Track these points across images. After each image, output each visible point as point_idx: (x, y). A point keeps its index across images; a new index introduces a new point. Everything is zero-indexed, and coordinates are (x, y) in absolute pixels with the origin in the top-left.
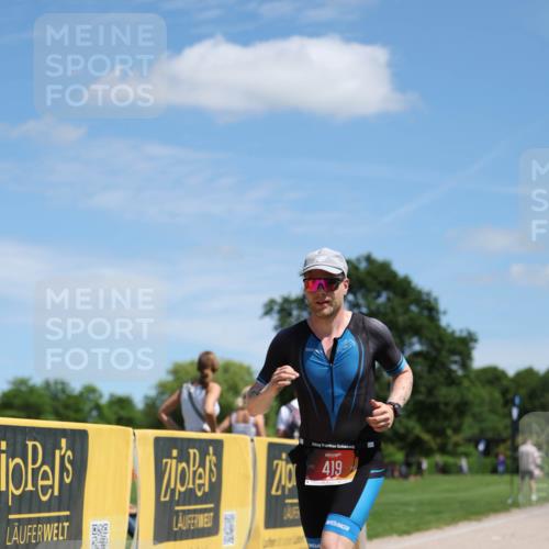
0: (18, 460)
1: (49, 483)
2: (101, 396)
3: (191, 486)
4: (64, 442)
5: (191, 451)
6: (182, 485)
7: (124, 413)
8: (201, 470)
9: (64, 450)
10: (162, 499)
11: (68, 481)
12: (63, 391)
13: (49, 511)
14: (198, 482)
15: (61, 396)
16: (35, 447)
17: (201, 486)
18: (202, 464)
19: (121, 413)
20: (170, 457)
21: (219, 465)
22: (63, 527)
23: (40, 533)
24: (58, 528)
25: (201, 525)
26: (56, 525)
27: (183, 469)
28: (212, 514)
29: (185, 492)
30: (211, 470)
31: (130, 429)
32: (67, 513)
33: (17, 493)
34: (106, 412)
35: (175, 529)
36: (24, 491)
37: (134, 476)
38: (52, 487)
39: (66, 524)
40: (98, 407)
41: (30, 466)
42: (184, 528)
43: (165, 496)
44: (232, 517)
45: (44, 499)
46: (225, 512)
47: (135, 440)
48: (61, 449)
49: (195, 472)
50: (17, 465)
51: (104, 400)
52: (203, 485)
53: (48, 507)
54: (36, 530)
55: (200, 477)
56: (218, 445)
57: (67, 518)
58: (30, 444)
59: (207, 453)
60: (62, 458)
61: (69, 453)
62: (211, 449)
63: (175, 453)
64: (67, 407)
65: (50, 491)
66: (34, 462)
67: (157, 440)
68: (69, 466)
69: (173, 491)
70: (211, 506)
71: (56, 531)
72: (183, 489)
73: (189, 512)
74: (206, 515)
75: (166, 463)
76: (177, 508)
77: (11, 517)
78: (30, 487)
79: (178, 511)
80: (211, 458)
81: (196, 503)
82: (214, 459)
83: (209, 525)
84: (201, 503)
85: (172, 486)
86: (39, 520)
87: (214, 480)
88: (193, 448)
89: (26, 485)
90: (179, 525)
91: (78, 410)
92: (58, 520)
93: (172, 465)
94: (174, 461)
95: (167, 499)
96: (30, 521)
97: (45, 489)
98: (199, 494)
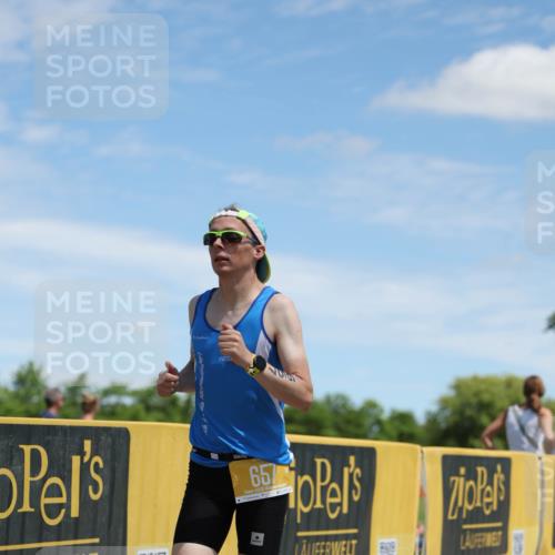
0: (307, 478)
1: (337, 500)
2: (382, 411)
3: (479, 504)
4: (352, 459)
5: (479, 469)
6: (470, 502)
7: (405, 429)
8: (489, 488)
9: (352, 468)
10: (450, 517)
11: (356, 498)
12: (344, 406)
13: (337, 528)
14: (487, 500)
15: (342, 411)
16: (323, 465)
17: (489, 504)
18: (490, 483)
19: (403, 429)
20: (458, 474)
21: (507, 483)
22: (351, 546)
23: (328, 551)
24: (345, 546)
25: (488, 544)
26: (344, 542)
27: (471, 488)
28: (500, 533)
29: (473, 511)
30: (499, 489)
31: (418, 447)
32: (355, 531)
33: (306, 510)
34: (388, 428)
35: (463, 548)
36: (313, 508)
37: (422, 494)
38: (340, 504)
39: (354, 542)
40: (379, 422)
41: (319, 484)
42: (472, 547)
43: (453, 514)
44: (521, 536)
45: (333, 516)
46: (513, 531)
47: (422, 458)
48: (349, 466)
49: (483, 490)
50: (306, 483)
51: (386, 416)
52: (491, 503)
53: (337, 524)
54: (324, 547)
55: (488, 495)
56: (506, 463)
57: (354, 536)
58: (319, 461)
59: (495, 471)
60: (351, 475)
61: (358, 471)
62: (499, 468)
63: (462, 471)
64: (349, 422)
65: (338, 509)
66: (323, 479)
67: (445, 458)
68: (357, 484)
69: (461, 509)
70: (499, 524)
71: (343, 549)
72: (470, 508)
73: (477, 530)
74: (494, 533)
75: (454, 482)
76: (465, 527)
77: (300, 534)
78: (319, 505)
79: (466, 530)
80: (499, 477)
81: (483, 522)
82: (502, 477)
83: (497, 544)
84: (488, 522)
85: (460, 504)
86: (327, 538)
87: (502, 498)
88: (481, 465)
89: (315, 503)
90: (467, 544)
91: (359, 425)
92: (347, 537)
93: (460, 483)
94: (462, 479)
95: (455, 517)
96: (318, 538)
97: (333, 507)
98: (487, 512)
